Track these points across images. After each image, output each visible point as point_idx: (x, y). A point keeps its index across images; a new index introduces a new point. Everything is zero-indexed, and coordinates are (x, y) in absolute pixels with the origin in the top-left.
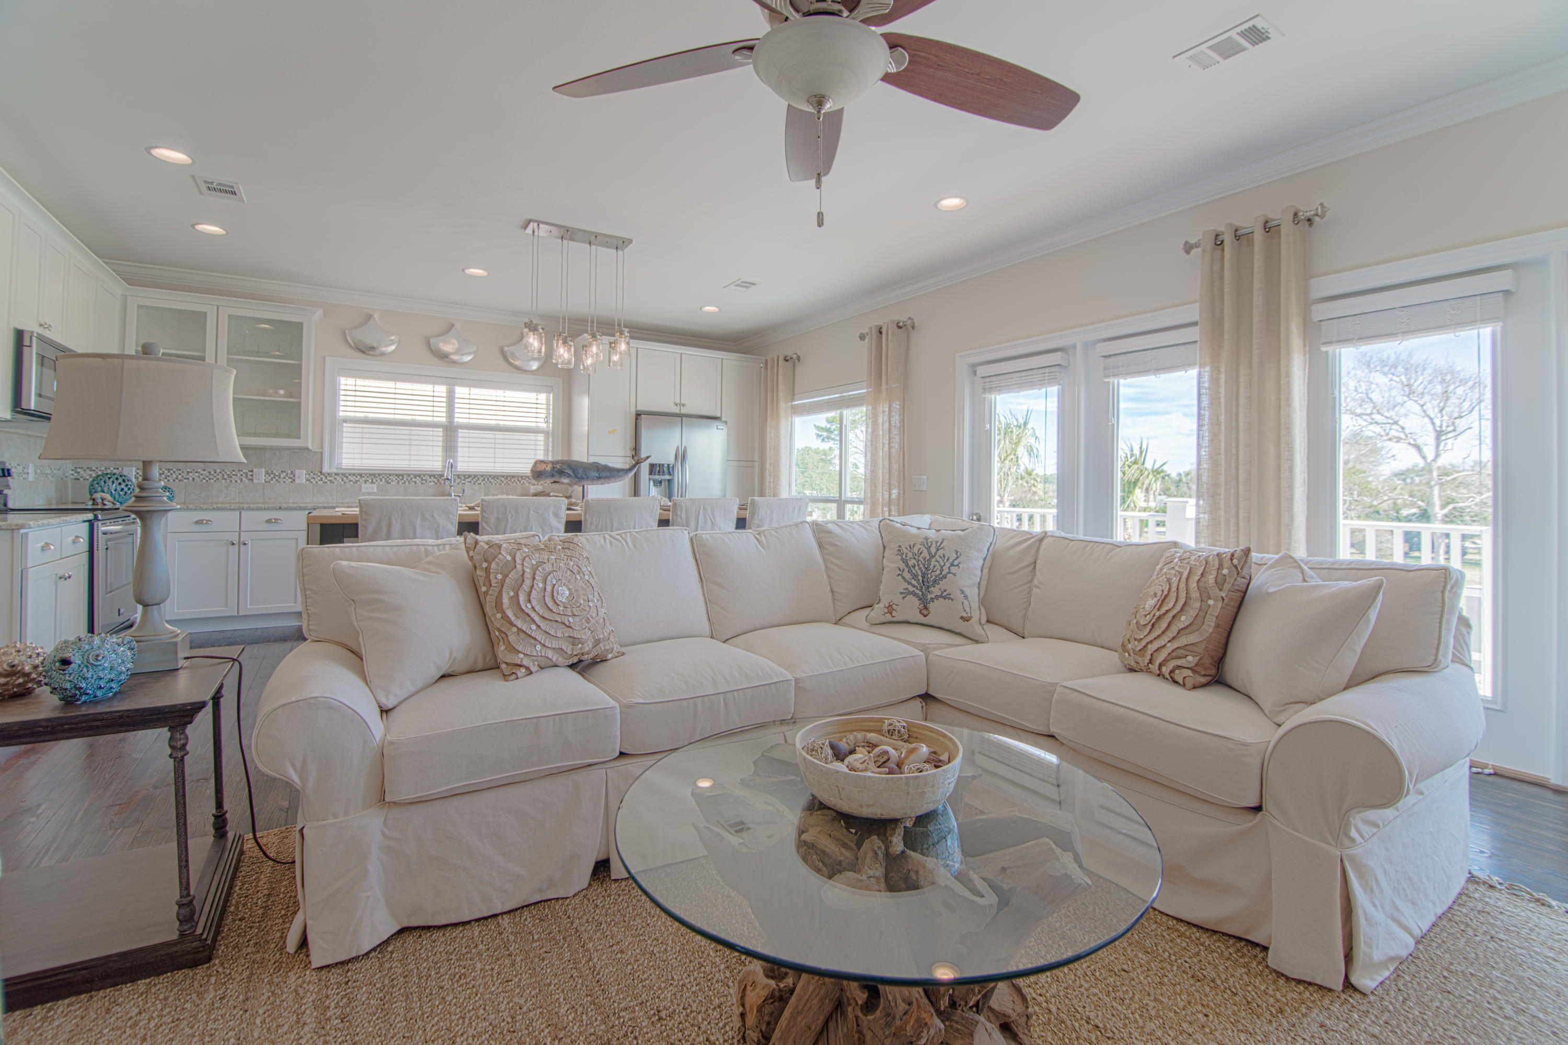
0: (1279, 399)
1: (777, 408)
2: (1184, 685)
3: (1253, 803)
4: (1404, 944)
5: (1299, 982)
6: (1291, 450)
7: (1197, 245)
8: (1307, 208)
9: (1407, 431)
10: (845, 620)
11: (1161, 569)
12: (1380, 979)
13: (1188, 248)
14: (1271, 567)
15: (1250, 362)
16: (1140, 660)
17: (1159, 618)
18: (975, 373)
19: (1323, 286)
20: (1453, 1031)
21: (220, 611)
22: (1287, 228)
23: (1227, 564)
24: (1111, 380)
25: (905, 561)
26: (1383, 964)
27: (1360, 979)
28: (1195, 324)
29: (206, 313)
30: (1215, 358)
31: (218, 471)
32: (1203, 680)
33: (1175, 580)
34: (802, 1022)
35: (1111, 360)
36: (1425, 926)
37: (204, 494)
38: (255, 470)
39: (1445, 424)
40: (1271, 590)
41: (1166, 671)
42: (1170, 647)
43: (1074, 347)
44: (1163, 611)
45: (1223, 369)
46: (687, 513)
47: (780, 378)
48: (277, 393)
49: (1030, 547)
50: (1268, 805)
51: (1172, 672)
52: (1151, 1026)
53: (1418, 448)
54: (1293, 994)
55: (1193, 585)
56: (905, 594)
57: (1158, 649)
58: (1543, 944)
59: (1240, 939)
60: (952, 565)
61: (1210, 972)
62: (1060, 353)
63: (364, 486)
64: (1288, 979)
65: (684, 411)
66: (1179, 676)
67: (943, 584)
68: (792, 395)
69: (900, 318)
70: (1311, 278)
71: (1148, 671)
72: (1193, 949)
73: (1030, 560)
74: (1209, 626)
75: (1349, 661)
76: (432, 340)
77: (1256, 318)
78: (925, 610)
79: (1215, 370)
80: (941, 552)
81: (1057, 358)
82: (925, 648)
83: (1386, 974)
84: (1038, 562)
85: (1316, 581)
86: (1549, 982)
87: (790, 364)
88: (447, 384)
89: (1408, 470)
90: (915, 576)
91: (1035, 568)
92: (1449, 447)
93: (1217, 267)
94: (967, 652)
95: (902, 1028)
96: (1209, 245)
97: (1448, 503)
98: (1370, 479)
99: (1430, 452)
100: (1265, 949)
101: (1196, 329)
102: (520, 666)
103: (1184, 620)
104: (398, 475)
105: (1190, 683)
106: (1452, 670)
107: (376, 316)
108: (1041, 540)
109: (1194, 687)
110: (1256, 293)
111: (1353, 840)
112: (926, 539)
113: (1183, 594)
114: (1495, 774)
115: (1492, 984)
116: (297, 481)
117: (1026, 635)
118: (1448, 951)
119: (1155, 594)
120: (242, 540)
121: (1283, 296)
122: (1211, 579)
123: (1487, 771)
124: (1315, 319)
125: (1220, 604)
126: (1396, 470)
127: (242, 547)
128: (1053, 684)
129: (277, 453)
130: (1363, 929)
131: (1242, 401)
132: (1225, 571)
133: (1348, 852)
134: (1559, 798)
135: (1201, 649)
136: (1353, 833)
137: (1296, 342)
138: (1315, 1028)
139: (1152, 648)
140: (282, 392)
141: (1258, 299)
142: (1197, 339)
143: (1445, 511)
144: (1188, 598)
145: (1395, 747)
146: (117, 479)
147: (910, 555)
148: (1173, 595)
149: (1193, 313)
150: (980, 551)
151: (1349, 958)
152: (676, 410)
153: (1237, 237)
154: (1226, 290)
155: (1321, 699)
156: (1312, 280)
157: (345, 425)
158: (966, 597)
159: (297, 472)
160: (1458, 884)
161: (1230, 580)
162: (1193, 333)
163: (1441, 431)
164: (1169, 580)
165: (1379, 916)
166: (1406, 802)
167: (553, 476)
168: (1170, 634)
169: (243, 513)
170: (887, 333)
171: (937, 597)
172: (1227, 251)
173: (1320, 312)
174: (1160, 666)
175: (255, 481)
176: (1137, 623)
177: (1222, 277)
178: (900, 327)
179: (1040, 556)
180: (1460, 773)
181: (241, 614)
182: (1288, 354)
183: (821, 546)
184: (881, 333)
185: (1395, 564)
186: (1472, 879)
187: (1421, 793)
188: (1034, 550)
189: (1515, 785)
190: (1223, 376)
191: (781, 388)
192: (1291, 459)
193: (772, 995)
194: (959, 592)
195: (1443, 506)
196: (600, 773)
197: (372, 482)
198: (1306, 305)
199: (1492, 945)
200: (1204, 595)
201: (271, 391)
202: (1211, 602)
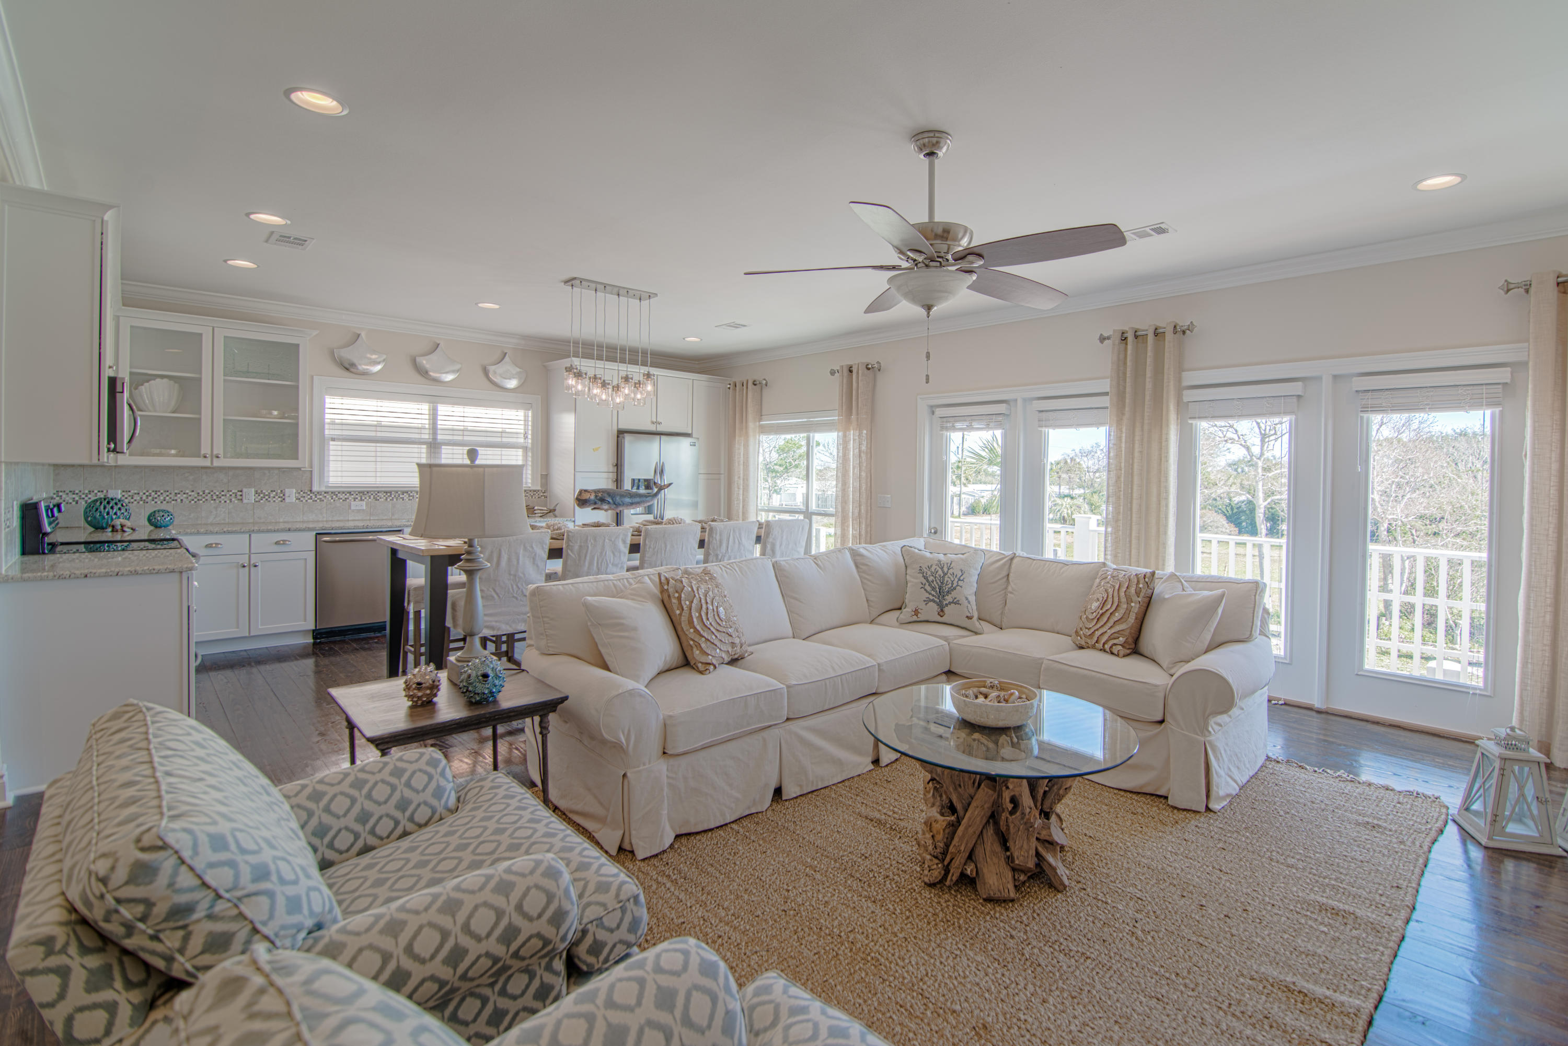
0: (1160, 455)
1: (747, 427)
2: (1118, 655)
3: (1159, 718)
4: (1234, 789)
5: (1184, 810)
6: (1167, 492)
7: (1108, 338)
8: (1184, 323)
9: (1240, 433)
10: (877, 620)
11: (1100, 583)
12: (1222, 805)
13: (1102, 339)
14: (1165, 581)
15: (1142, 430)
16: (1089, 641)
17: (1102, 614)
18: (933, 413)
19: (1190, 378)
20: (1256, 823)
21: (232, 632)
22: (1169, 336)
23: (1142, 581)
24: (1043, 429)
25: (926, 578)
26: (1224, 798)
27: (1215, 806)
28: (1106, 394)
29: (201, 335)
30: (1119, 422)
31: (207, 491)
32: (1128, 651)
33: (1110, 591)
34: (971, 830)
35: (1044, 414)
36: (1244, 781)
37: (192, 515)
38: (245, 490)
39: (1268, 428)
40: (1167, 596)
41: (1107, 647)
42: (1110, 632)
43: (1016, 400)
44: (1104, 610)
45: (1124, 430)
46: (720, 535)
47: (749, 400)
48: (271, 414)
49: (1004, 564)
50: (1168, 718)
51: (1111, 647)
52: (1116, 834)
53: (1248, 449)
54: (1181, 815)
55: (1122, 594)
56: (927, 601)
57: (1102, 634)
58: (1301, 785)
59: (1152, 795)
60: (959, 580)
61: (1140, 810)
62: (1004, 405)
63: (353, 503)
64: (1178, 809)
65: (660, 429)
66: (1115, 650)
67: (954, 594)
68: (760, 415)
69: (868, 361)
70: (1183, 371)
71: (1093, 647)
72: (1130, 802)
73: (1004, 573)
74: (1132, 619)
75: (1207, 637)
76: (418, 359)
77: (1147, 398)
78: (941, 613)
79: (1119, 430)
80: (951, 571)
81: (1002, 408)
82: (945, 639)
83: (1225, 803)
84: (1011, 575)
85: (1189, 591)
86: (1301, 801)
87: (758, 387)
88: (430, 402)
89: (1239, 461)
90: (934, 589)
91: (1008, 579)
92: (1270, 447)
93: (1122, 356)
94: (972, 640)
95: (1029, 819)
96: (1117, 341)
97: (1269, 496)
98: (1209, 469)
99: (1256, 450)
100: (1166, 798)
101: (1107, 398)
102: (710, 664)
103: (1117, 616)
104: (386, 492)
105: (1121, 653)
106: (1259, 639)
107: (363, 335)
108: (1012, 559)
109: (1124, 656)
110: (1148, 380)
111: (1210, 732)
112: (940, 561)
113: (1116, 600)
114: (1285, 704)
115: (1275, 803)
116: (287, 500)
117: (1003, 626)
118: (1255, 792)
119: (1098, 599)
120: (252, 562)
121: (1165, 381)
122: (1133, 590)
123: (1280, 702)
124: (1185, 399)
125: (1138, 606)
126: (1230, 462)
127: (253, 569)
128: (1040, 659)
129: (267, 472)
130: (1215, 779)
131: (1137, 454)
132: (1141, 586)
133: (1208, 739)
134: (1319, 716)
135: (1127, 633)
136: (1210, 729)
137: (1173, 416)
138: (1193, 827)
139: (1098, 633)
140: (275, 413)
141: (1149, 385)
142: (1108, 405)
143: (1266, 503)
144: (1119, 602)
145: (1230, 680)
146: (116, 504)
147: (929, 573)
148: (1110, 600)
149: (1105, 385)
150: (976, 569)
151: (1208, 796)
152: (652, 428)
153: (1136, 337)
154: (1128, 375)
155: (1193, 659)
156: (1184, 373)
157: (332, 443)
158: (969, 602)
159: (287, 491)
160: (1261, 761)
161: (1143, 591)
162: (1105, 401)
163: (1265, 434)
164: (1106, 591)
165: (1222, 772)
166: (1235, 711)
167: (595, 503)
168: (1109, 624)
169: (253, 535)
170: (858, 373)
171: (950, 603)
172: (1130, 347)
173: (1188, 396)
174: (1104, 644)
175: (245, 501)
176: (1087, 618)
177: (1125, 363)
178: (868, 369)
179: (1012, 571)
180: (1261, 697)
181: (252, 634)
182: (1168, 426)
183: (857, 566)
184: (851, 371)
185: (1231, 578)
186: (1268, 758)
187: (1242, 709)
188: (1007, 567)
189: (1296, 710)
190: (1124, 435)
191: (750, 410)
192: (1167, 499)
193: (949, 824)
194: (964, 599)
195: (1265, 500)
196: (775, 732)
197: (361, 500)
198: (1180, 390)
199: (1276, 788)
200: (1129, 600)
201: (264, 412)
202: (1133, 604)
